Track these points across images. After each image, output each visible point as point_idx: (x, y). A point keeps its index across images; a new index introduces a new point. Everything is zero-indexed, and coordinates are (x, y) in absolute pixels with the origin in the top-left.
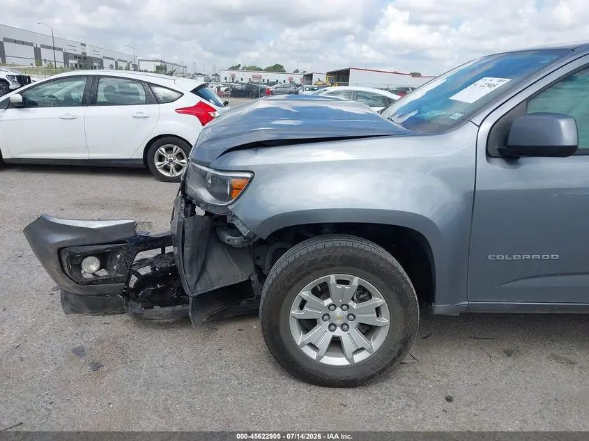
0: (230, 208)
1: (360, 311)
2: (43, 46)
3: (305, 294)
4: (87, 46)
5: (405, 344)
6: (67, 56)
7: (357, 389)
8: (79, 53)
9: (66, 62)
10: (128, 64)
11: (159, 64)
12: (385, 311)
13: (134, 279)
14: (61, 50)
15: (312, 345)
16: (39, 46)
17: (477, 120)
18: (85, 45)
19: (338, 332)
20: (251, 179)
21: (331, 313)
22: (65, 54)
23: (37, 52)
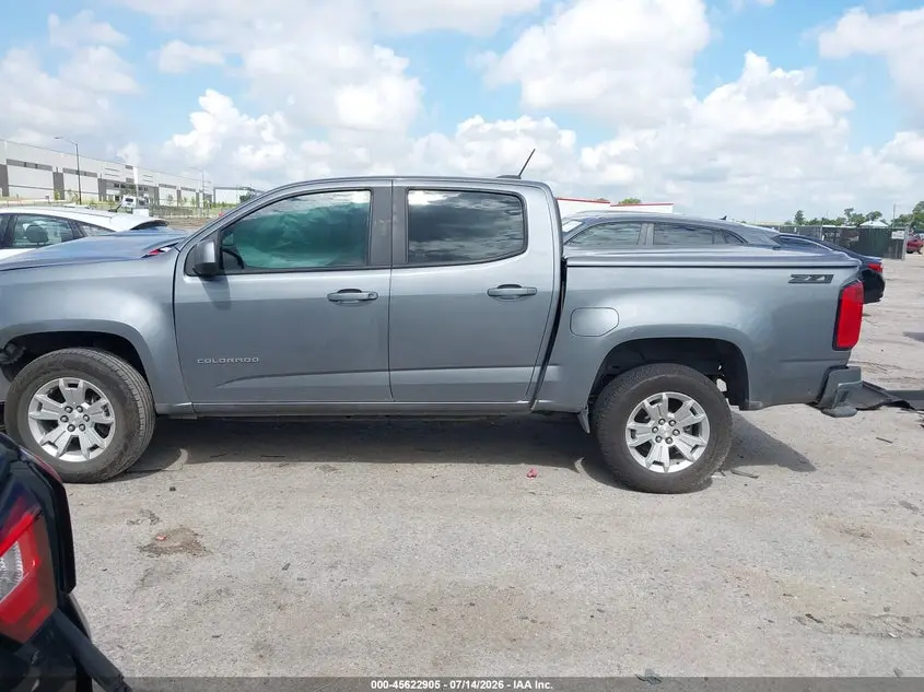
2: (65, 170)
4: (135, 170)
6: (103, 184)
8: (123, 180)
9: (102, 193)
10: (197, 194)
11: (245, 193)
14: (95, 175)
16: (60, 171)
18: (131, 168)
22: (100, 181)
23: (58, 179)
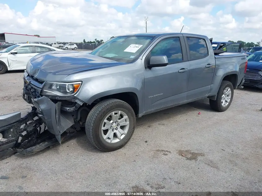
0: (75, 96)
1: (121, 122)
3: (105, 121)
5: (134, 128)
7: (122, 148)
12: (128, 120)
13: (20, 138)
15: (109, 138)
17: (141, 57)
19: (115, 131)
20: (82, 84)
21: (112, 125)
